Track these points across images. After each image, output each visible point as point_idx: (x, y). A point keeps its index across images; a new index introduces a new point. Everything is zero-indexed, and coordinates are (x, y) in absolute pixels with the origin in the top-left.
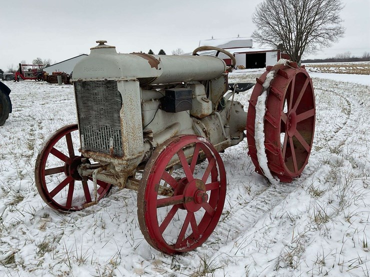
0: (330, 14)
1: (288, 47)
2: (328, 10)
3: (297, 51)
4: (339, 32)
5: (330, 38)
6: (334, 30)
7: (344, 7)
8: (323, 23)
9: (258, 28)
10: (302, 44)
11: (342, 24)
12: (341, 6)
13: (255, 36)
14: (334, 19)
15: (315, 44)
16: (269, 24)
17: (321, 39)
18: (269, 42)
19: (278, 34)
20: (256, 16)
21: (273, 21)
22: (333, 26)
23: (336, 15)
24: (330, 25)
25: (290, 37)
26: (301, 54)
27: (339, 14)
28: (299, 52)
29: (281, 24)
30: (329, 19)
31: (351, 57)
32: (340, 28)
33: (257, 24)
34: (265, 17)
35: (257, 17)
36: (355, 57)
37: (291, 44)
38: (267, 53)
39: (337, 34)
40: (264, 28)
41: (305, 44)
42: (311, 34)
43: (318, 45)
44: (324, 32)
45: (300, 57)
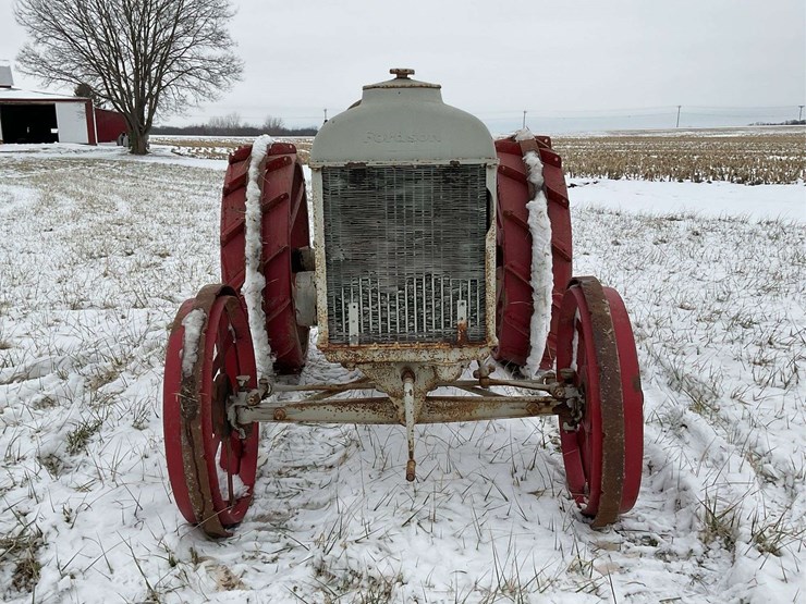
0: (208, 25)
1: (118, 93)
2: (202, 15)
3: (141, 104)
4: (230, 69)
5: (213, 80)
6: (219, 61)
7: (236, 12)
8: (194, 43)
9: (35, 39)
10: (151, 88)
11: (234, 51)
12: (230, 10)
13: (27, 59)
14: (218, 38)
15: (183, 92)
16: (63, 31)
17: (194, 80)
18: (65, 77)
19: (88, 59)
20: (23, 8)
21: (74, 27)
22: (217, 53)
23: (220, 29)
24: (208, 51)
25: (121, 70)
26: (152, 111)
27: (225, 27)
28: (146, 107)
29: (94, 35)
30: (206, 37)
31: (241, 125)
32: (233, 60)
33: (29, 28)
34: (49, 13)
35: (27, 11)
36: (250, 126)
37: (124, 85)
38: (57, 105)
39: (228, 72)
40: (51, 40)
41: (158, 90)
42: (168, 67)
43: (190, 95)
44: (199, 65)
45: (150, 120)
